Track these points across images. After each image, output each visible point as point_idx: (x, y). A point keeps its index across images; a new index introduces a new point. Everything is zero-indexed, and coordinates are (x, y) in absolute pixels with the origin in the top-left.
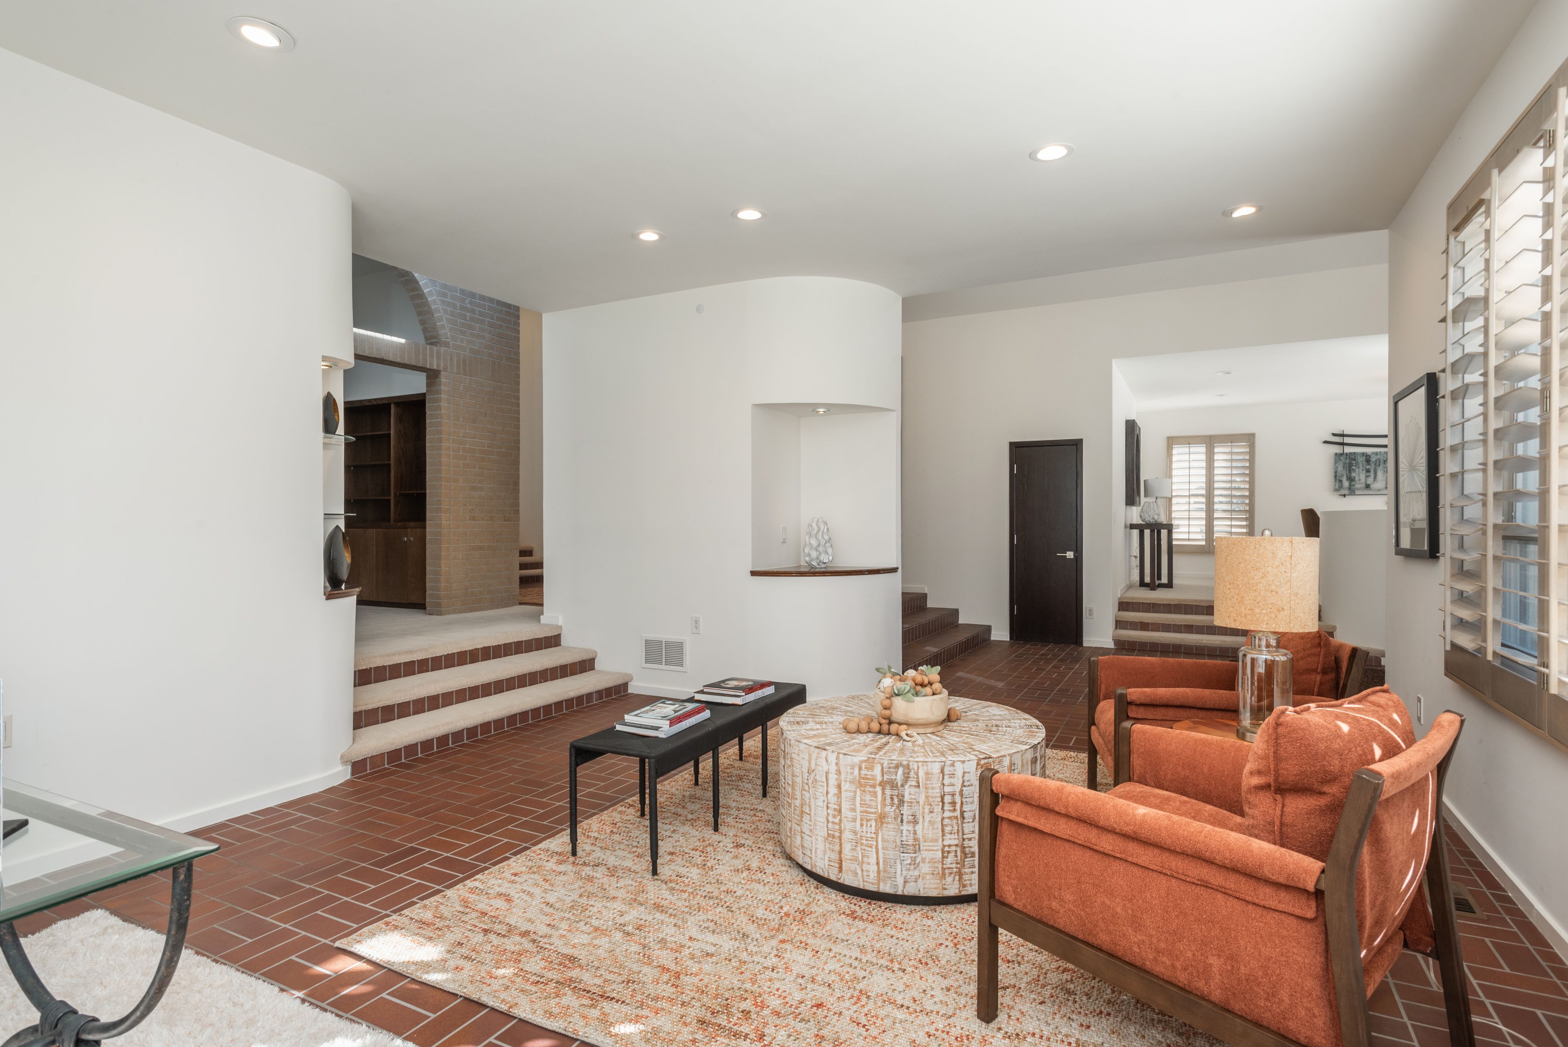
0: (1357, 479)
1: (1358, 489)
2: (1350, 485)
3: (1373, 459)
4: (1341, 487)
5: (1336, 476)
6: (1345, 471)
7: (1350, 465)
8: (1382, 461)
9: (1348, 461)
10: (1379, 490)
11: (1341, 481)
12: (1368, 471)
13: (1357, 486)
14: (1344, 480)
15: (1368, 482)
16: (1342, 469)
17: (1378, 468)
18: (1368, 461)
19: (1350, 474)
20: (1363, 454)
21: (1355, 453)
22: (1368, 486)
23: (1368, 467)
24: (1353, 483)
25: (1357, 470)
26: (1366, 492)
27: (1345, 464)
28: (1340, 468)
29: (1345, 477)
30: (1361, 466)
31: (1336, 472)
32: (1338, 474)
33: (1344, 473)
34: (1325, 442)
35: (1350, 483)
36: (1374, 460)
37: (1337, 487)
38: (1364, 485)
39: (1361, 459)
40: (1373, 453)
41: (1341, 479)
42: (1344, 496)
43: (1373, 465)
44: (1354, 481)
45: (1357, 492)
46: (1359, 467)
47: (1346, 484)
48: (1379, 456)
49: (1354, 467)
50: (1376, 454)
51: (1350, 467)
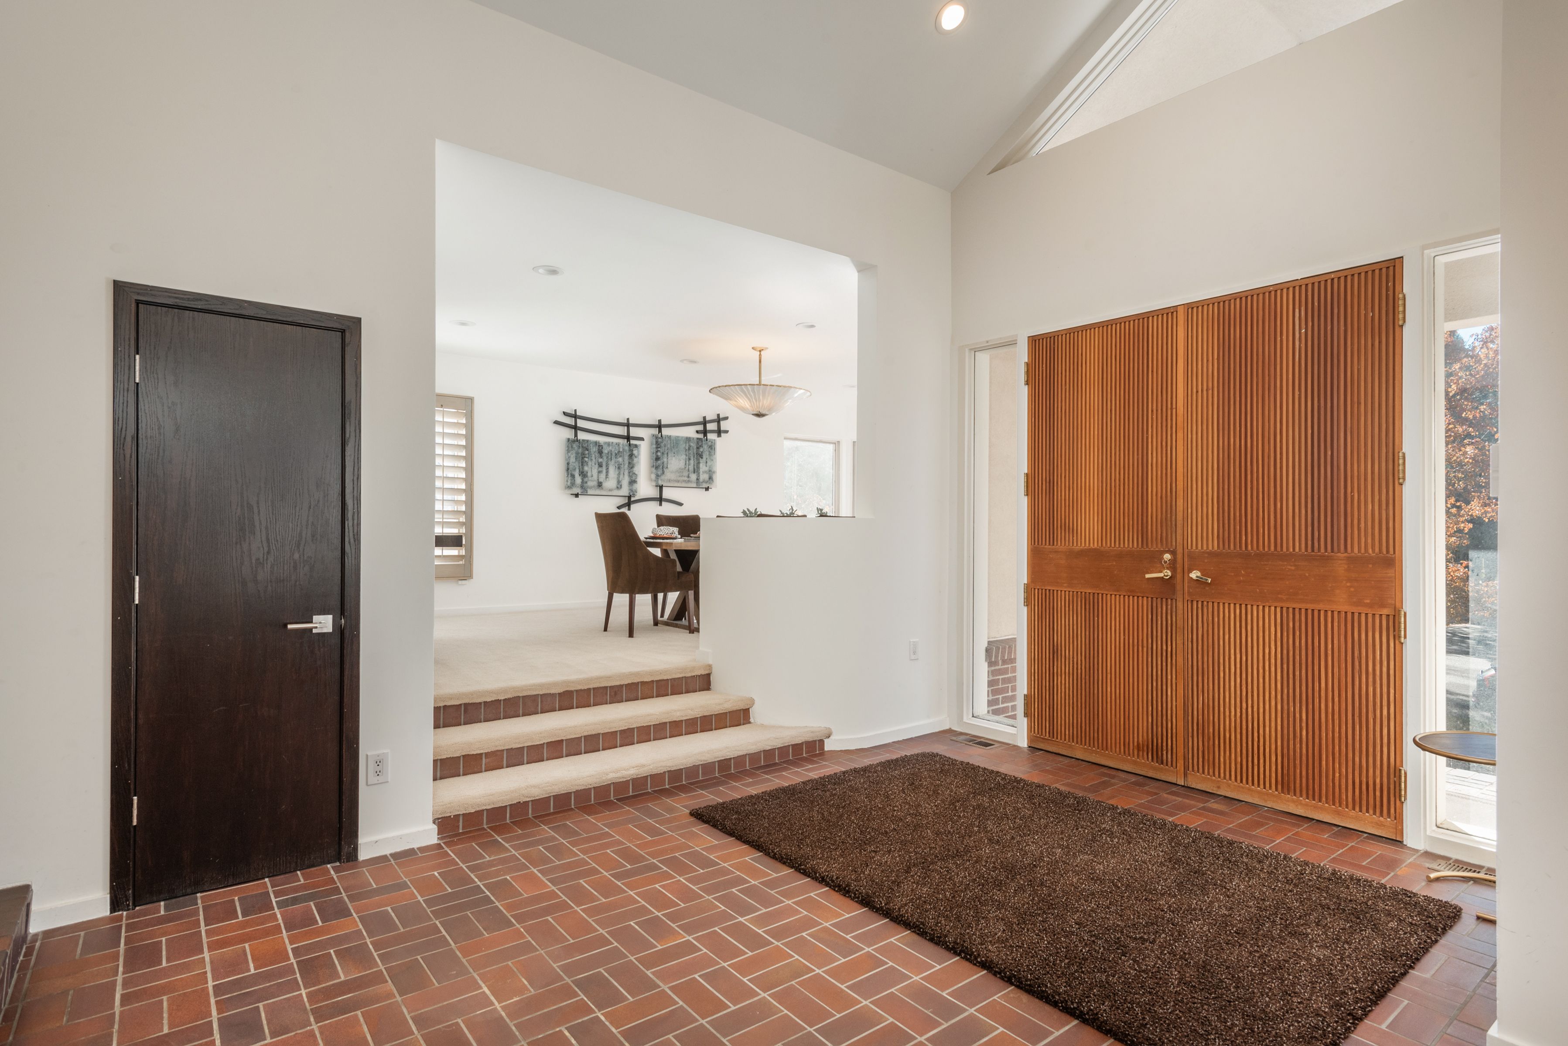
0: (589, 474)
1: (591, 488)
2: (583, 482)
3: (605, 451)
4: (573, 484)
5: (568, 469)
6: (577, 463)
7: (583, 456)
8: (614, 454)
9: (580, 451)
10: (610, 490)
11: (573, 476)
12: (600, 465)
13: (590, 484)
14: (577, 474)
15: (601, 480)
16: (574, 460)
17: (609, 462)
18: (600, 452)
19: (583, 469)
20: (596, 443)
21: (588, 441)
22: (600, 485)
23: (600, 460)
24: (586, 480)
25: (590, 463)
26: (598, 492)
27: (577, 453)
28: (573, 460)
29: (577, 471)
30: (593, 458)
31: (568, 464)
32: (571, 467)
33: (577, 465)
34: (556, 422)
35: (582, 479)
36: (606, 452)
37: (569, 483)
38: (595, 483)
39: (594, 449)
40: (605, 443)
41: (573, 473)
42: (577, 495)
43: (605, 458)
44: (587, 476)
45: (590, 492)
46: (592, 460)
47: (578, 480)
48: (611, 448)
49: (586, 459)
50: (608, 444)
51: (583, 458)
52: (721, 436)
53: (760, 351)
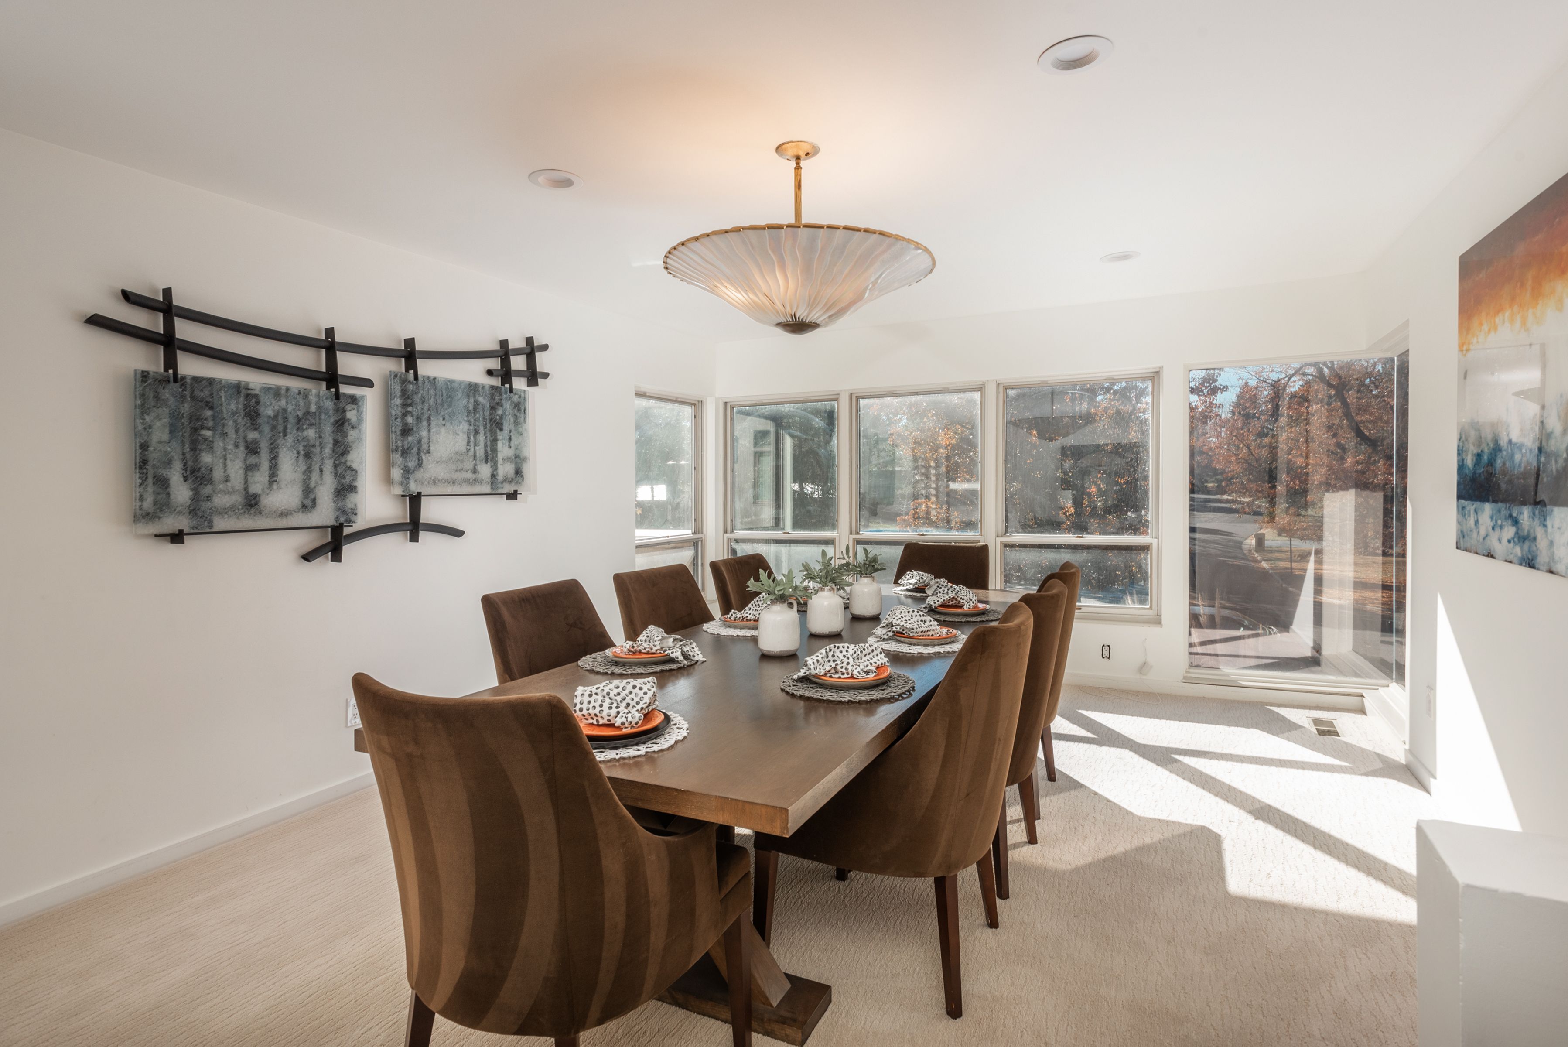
0: (218, 474)
1: (224, 512)
2: (196, 497)
3: (268, 411)
4: (163, 506)
5: (142, 464)
6: (175, 446)
7: (196, 425)
8: (292, 420)
9: (186, 408)
10: (284, 514)
11: (163, 483)
12: (252, 449)
13: (221, 500)
14: (175, 477)
15: (255, 488)
16: (165, 437)
17: (280, 441)
18: (252, 414)
19: (196, 459)
20: (238, 388)
21: (211, 381)
22: (252, 503)
23: (252, 435)
24: (207, 490)
25: (219, 444)
26: (247, 522)
27: (176, 416)
28: (160, 434)
29: (177, 466)
30: (230, 430)
31: (144, 447)
32: (153, 456)
33: (174, 450)
34: (96, 321)
35: (196, 491)
36: (270, 412)
37: (148, 504)
38: (237, 499)
39: (231, 406)
40: (267, 389)
41: (164, 472)
42: (177, 538)
43: (266, 429)
44: (210, 481)
45: (220, 523)
46: (225, 435)
47: (181, 492)
48: (283, 403)
49: (208, 433)
50: (277, 392)
51: (195, 430)
52: (537, 384)
53: (798, 158)
